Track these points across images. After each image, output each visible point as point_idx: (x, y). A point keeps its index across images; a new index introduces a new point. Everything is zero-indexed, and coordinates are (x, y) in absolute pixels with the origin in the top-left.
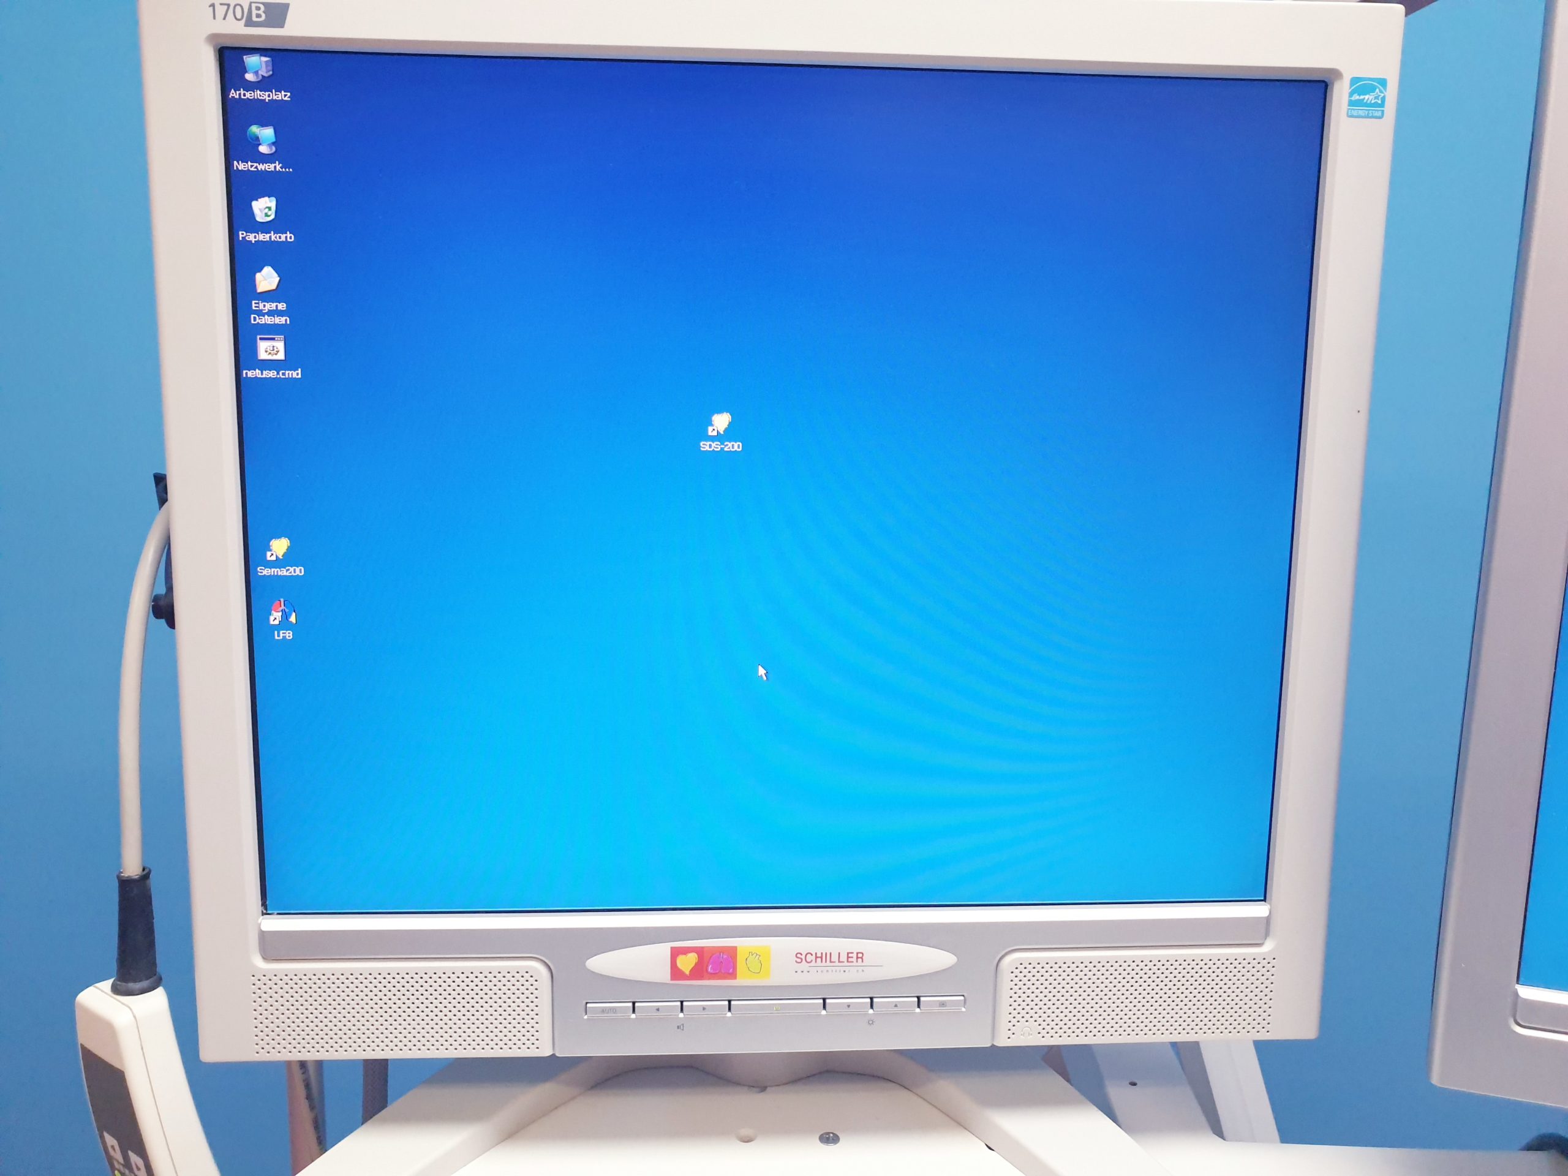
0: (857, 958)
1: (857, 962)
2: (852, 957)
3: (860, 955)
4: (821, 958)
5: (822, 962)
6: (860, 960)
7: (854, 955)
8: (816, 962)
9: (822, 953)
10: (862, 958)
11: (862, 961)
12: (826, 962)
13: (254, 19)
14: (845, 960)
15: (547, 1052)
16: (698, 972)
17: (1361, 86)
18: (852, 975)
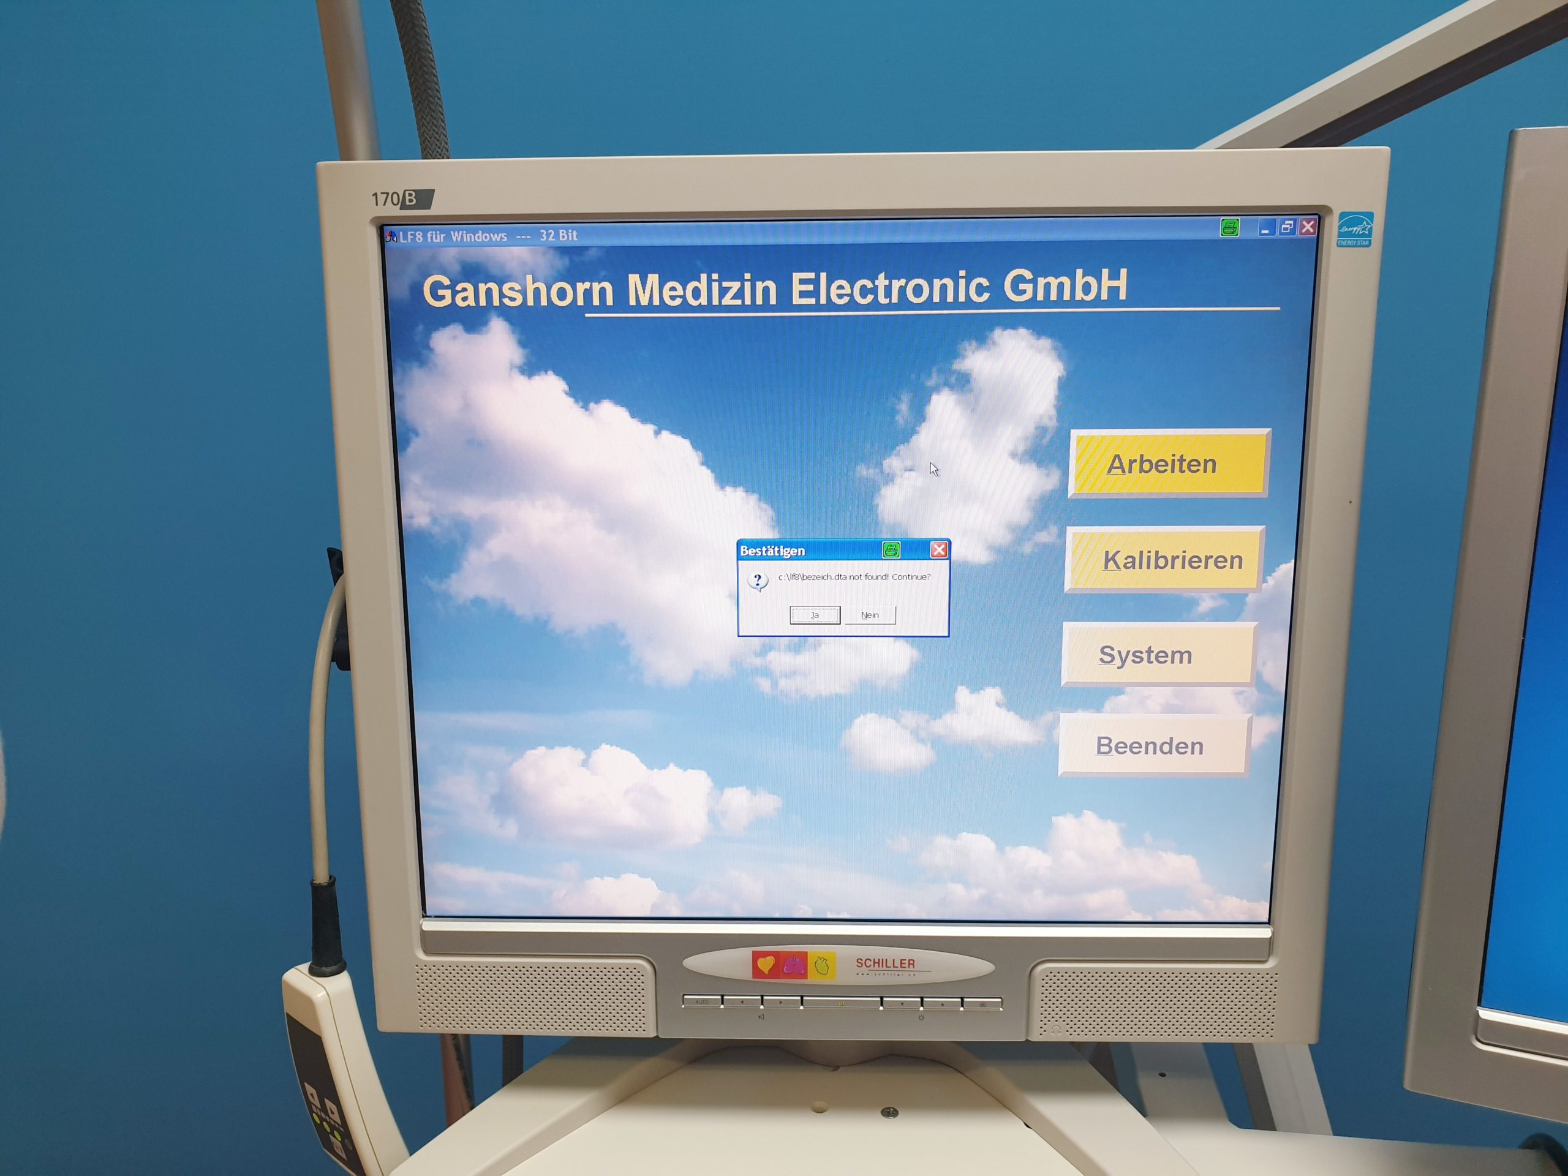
0: (909, 964)
1: (909, 967)
2: (905, 964)
3: (912, 962)
4: (879, 963)
5: (879, 966)
6: (911, 966)
7: (907, 962)
8: (874, 966)
9: (879, 960)
10: (913, 964)
11: (914, 967)
12: (882, 966)
13: (408, 203)
14: (899, 966)
15: (652, 1034)
16: (775, 972)
17: (1350, 219)
18: (905, 978)
